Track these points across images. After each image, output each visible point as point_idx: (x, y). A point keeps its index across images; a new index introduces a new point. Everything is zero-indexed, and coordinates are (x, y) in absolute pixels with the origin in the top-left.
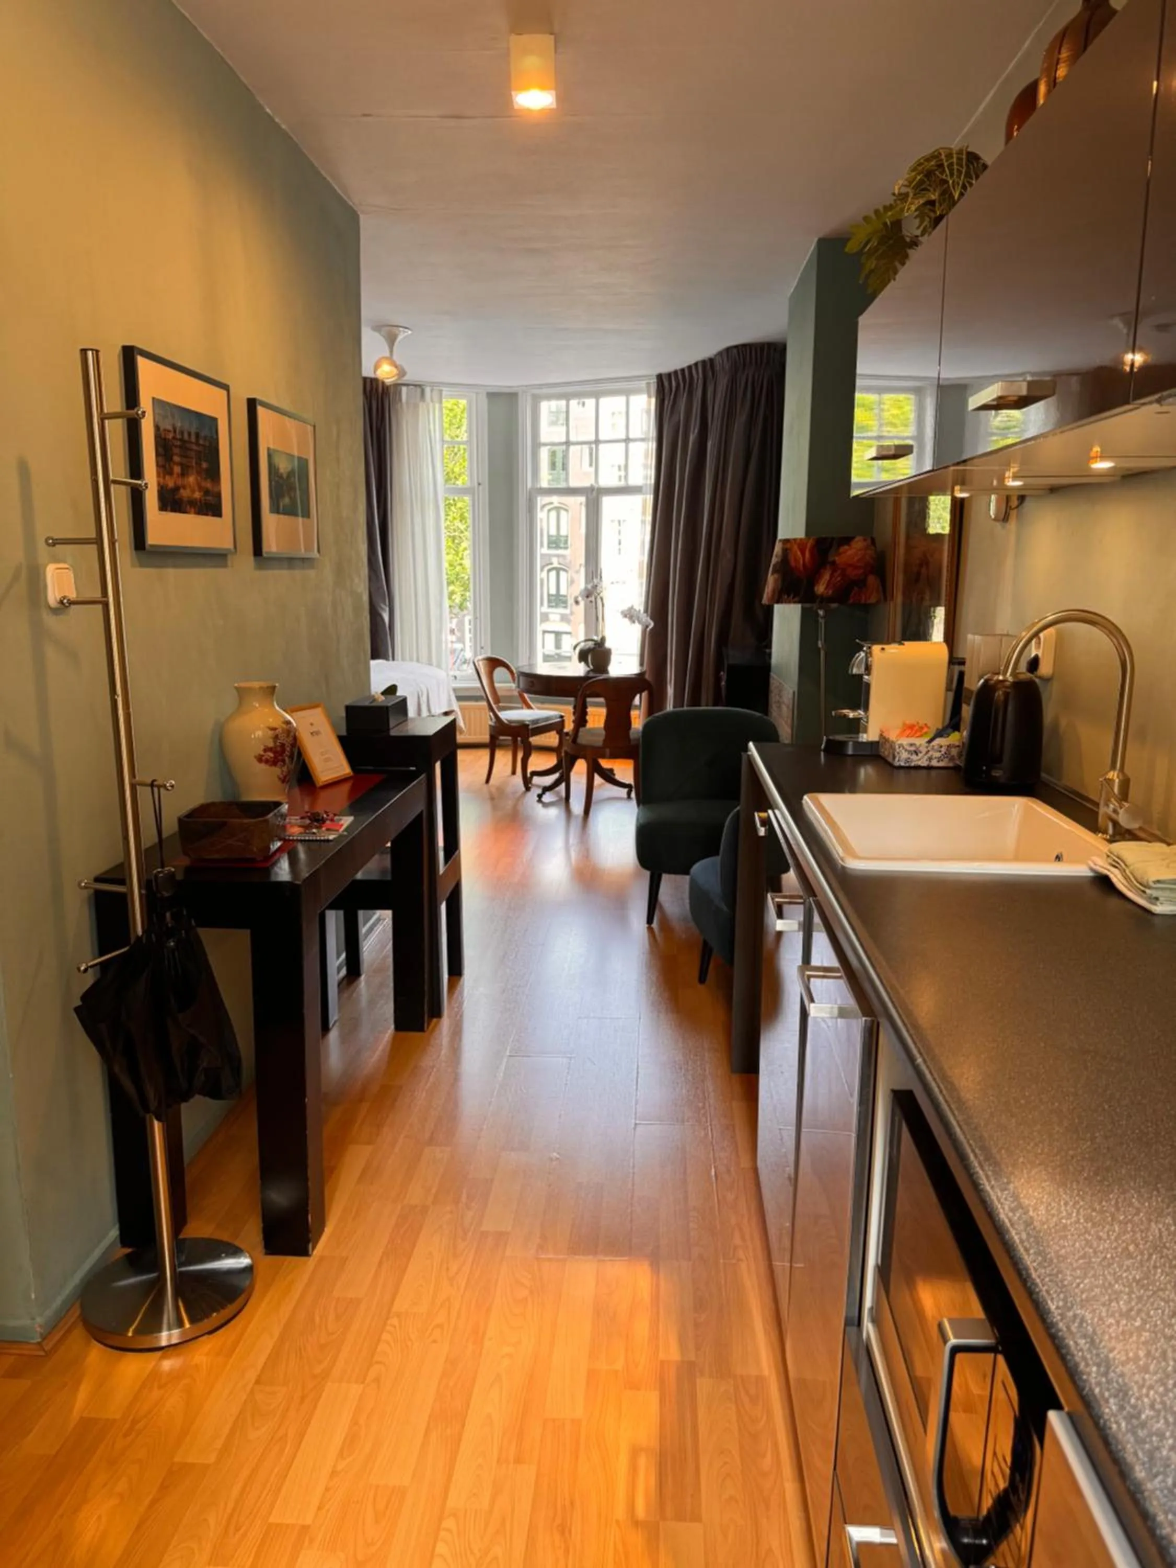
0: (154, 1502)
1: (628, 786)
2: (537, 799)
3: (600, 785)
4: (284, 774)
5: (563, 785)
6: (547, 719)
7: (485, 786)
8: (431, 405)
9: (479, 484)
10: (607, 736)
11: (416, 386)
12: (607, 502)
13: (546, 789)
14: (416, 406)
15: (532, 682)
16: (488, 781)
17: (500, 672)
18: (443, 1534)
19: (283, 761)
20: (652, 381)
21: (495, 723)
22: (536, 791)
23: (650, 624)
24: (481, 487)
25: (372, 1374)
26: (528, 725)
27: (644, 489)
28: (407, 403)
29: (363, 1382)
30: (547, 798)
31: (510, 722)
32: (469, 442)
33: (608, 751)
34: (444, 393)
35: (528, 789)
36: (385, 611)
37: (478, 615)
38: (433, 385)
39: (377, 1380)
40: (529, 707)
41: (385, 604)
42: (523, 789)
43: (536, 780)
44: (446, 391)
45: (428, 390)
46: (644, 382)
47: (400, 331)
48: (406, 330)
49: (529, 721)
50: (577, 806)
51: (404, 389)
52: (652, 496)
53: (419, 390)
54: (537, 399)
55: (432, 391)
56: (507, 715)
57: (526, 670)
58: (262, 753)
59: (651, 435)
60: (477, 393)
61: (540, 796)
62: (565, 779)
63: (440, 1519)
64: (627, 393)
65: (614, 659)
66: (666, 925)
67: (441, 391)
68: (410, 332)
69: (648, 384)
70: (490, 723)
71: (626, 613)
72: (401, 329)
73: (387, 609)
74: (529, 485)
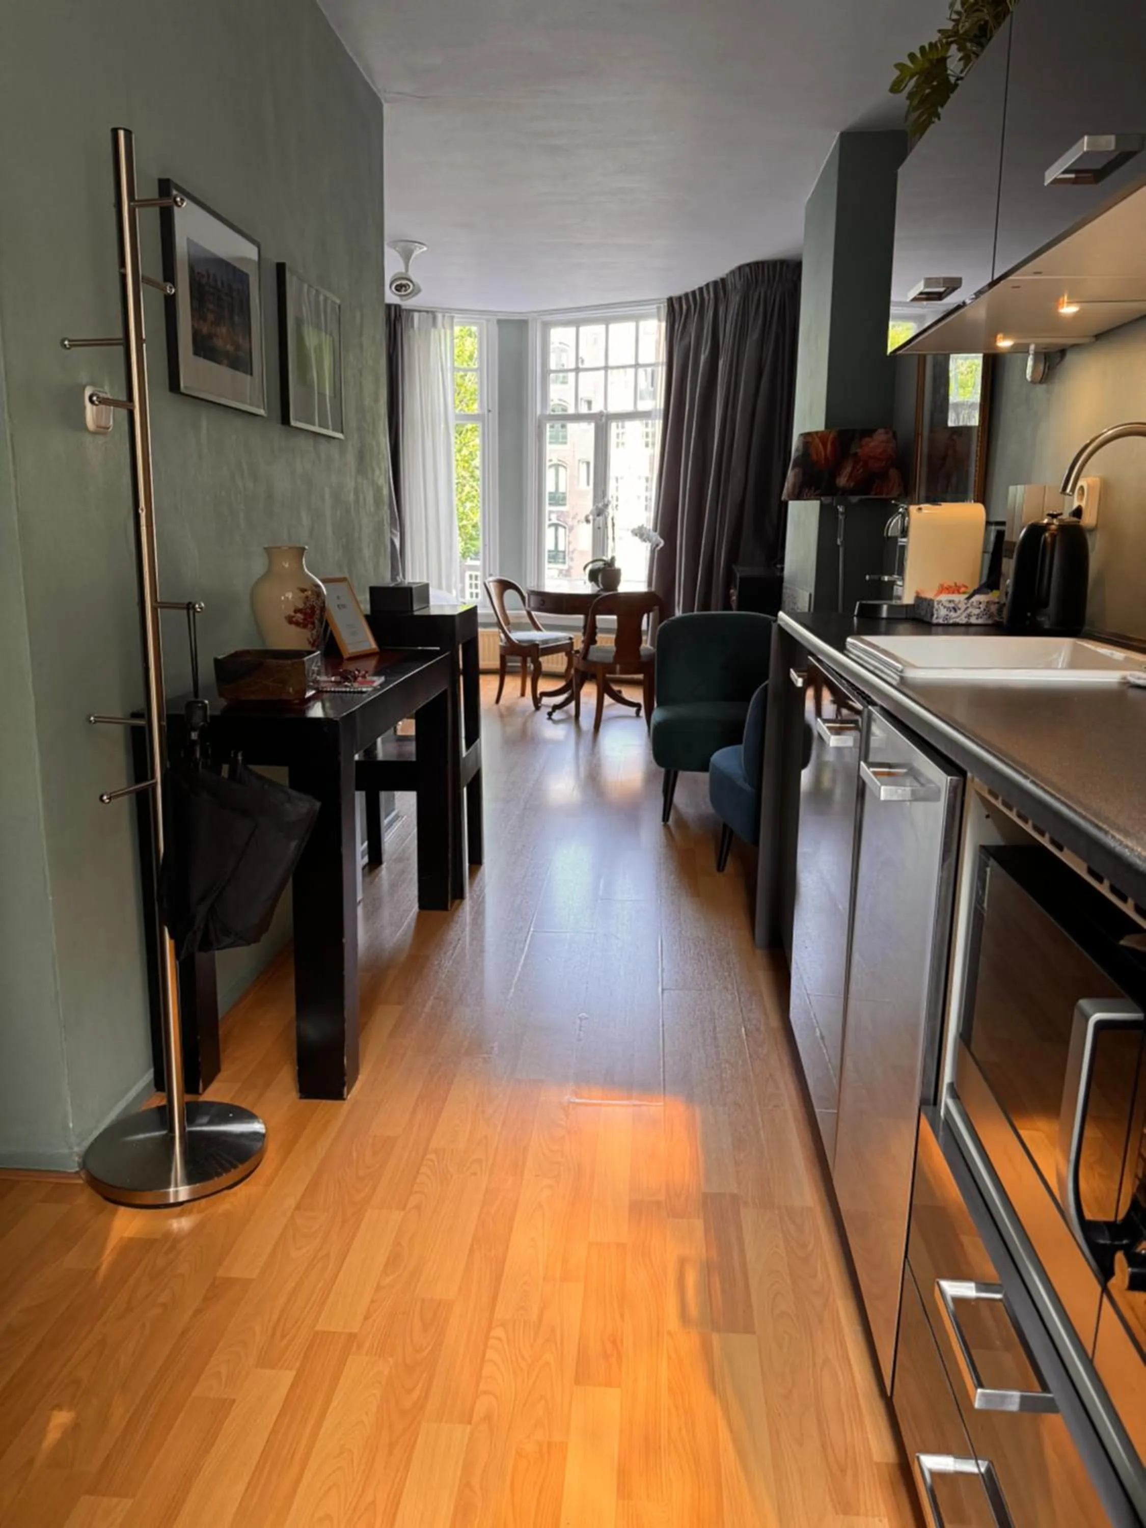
0: (198, 1311)
1: (638, 705)
2: (547, 716)
3: (610, 705)
4: (314, 637)
5: (573, 704)
6: (557, 640)
7: (495, 707)
8: (442, 331)
9: (489, 411)
10: (617, 652)
11: (427, 312)
12: (614, 428)
13: (556, 708)
14: (428, 333)
15: (543, 601)
16: (498, 701)
17: (510, 594)
18: (491, 1342)
19: (313, 623)
20: (662, 305)
21: (505, 643)
22: (544, 712)
23: (660, 542)
24: (490, 414)
25: (413, 1200)
26: (537, 645)
27: (653, 414)
28: (419, 329)
29: (403, 1209)
30: (557, 715)
31: (520, 641)
32: (480, 369)
33: (618, 667)
34: (455, 320)
35: (537, 707)
36: (396, 536)
37: (487, 543)
38: (445, 311)
39: (418, 1207)
40: (538, 629)
41: (396, 530)
42: (533, 708)
43: (545, 700)
44: (457, 317)
45: (439, 316)
46: (655, 306)
47: (416, 247)
48: (423, 246)
49: (539, 641)
50: (587, 722)
51: (416, 315)
52: (661, 422)
53: (430, 315)
54: (546, 326)
55: (444, 316)
56: (516, 636)
57: (536, 589)
58: (293, 614)
59: (661, 360)
60: (488, 321)
61: (550, 714)
62: (575, 697)
63: (490, 1328)
64: (637, 318)
65: (623, 578)
66: (681, 823)
67: (452, 318)
68: (425, 249)
69: (659, 308)
70: (501, 644)
71: (636, 531)
72: (416, 244)
73: (398, 534)
74: (539, 412)
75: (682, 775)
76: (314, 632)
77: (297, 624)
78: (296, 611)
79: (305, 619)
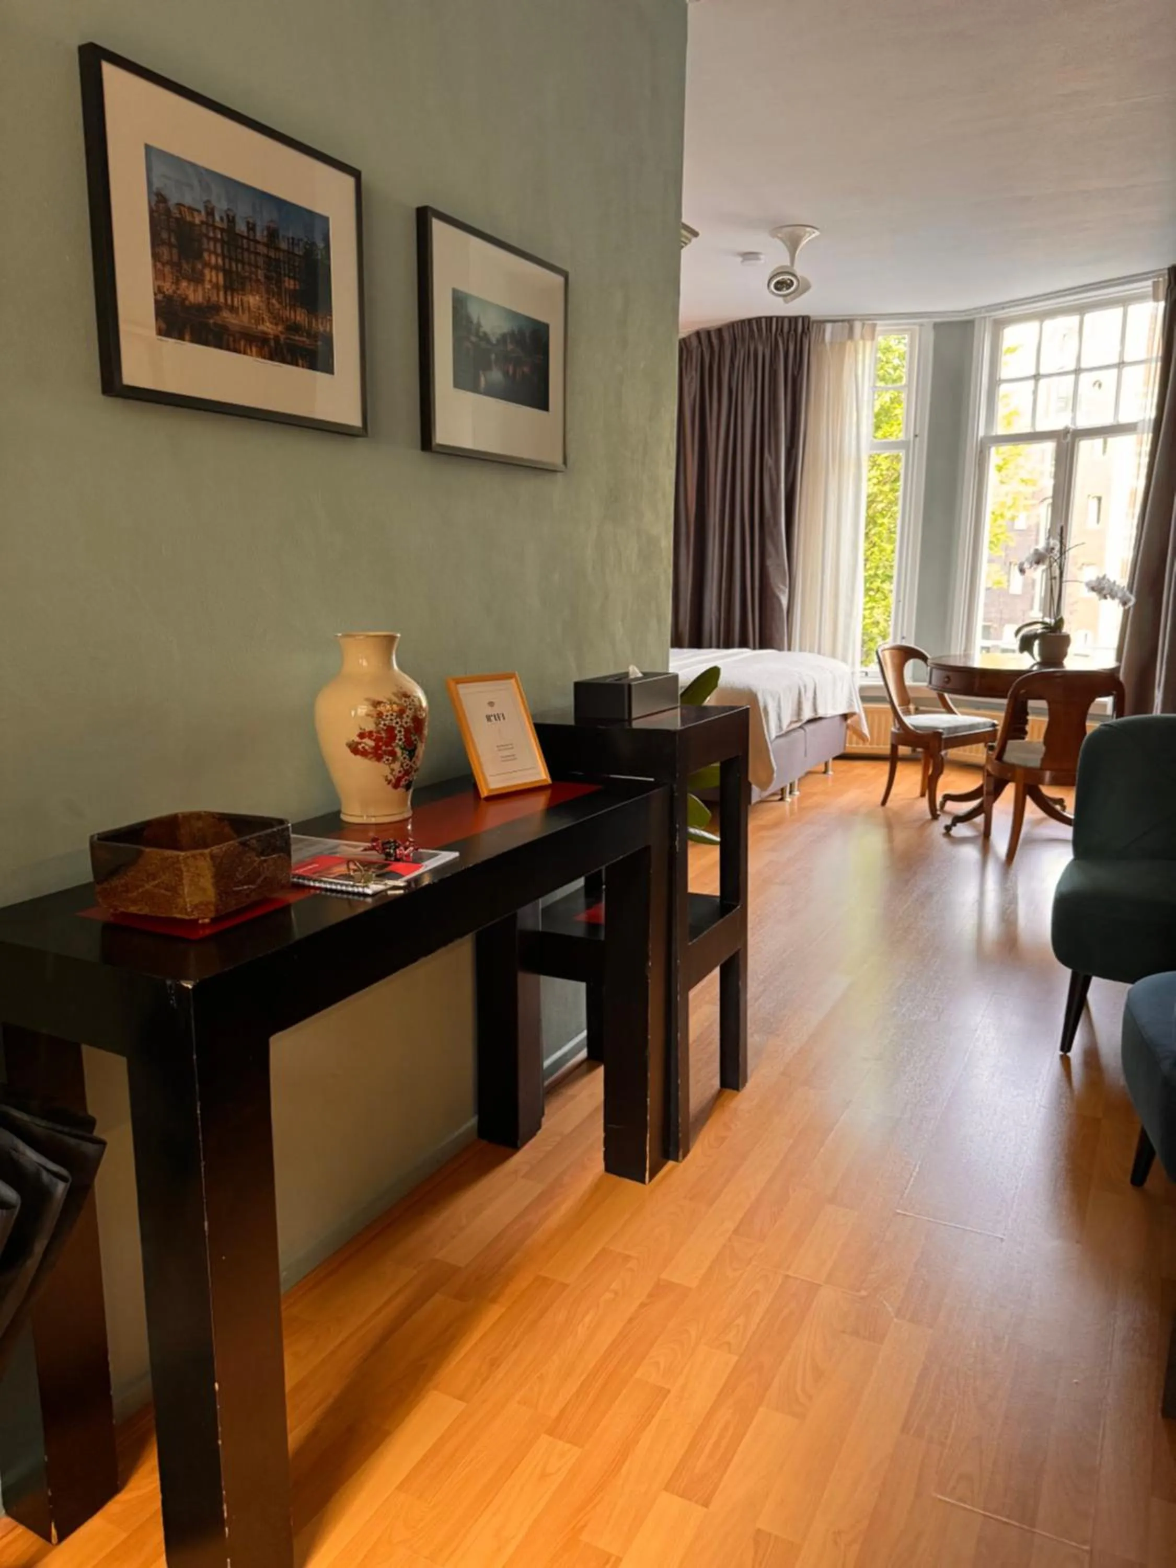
2: (944, 831)
3: (1038, 822)
4: (396, 773)
5: (980, 819)
6: (972, 727)
7: (880, 809)
8: (861, 343)
9: (916, 436)
10: (1047, 754)
11: (843, 321)
12: (1087, 449)
13: (958, 819)
14: (842, 346)
15: (948, 677)
16: (884, 803)
17: (910, 665)
19: (393, 754)
20: (1161, 279)
21: (899, 729)
22: (946, 820)
23: (1129, 600)
24: (918, 439)
26: (941, 734)
27: (1140, 426)
28: (831, 343)
30: (961, 830)
31: (916, 727)
32: (909, 385)
33: (1048, 775)
34: (878, 328)
35: (935, 817)
36: (784, 592)
37: (901, 598)
38: (864, 318)
40: (950, 711)
41: (785, 585)
42: (929, 816)
43: (951, 806)
44: (881, 325)
45: (858, 325)
46: (1150, 283)
47: (806, 232)
48: (815, 230)
49: (943, 729)
50: (1000, 842)
51: (829, 327)
52: (1151, 435)
53: (846, 324)
54: (999, 325)
55: (863, 325)
56: (913, 720)
58: (357, 739)
59: (1155, 355)
60: (921, 325)
61: (948, 828)
62: (984, 810)
64: (1124, 302)
65: (1071, 650)
67: (874, 326)
68: (817, 233)
69: (1155, 285)
70: (893, 729)
71: (1094, 584)
72: (808, 229)
73: (787, 590)
74: (981, 433)
75: (1096, 981)
76: (396, 766)
77: (364, 753)
78: (362, 735)
79: (377, 748)
